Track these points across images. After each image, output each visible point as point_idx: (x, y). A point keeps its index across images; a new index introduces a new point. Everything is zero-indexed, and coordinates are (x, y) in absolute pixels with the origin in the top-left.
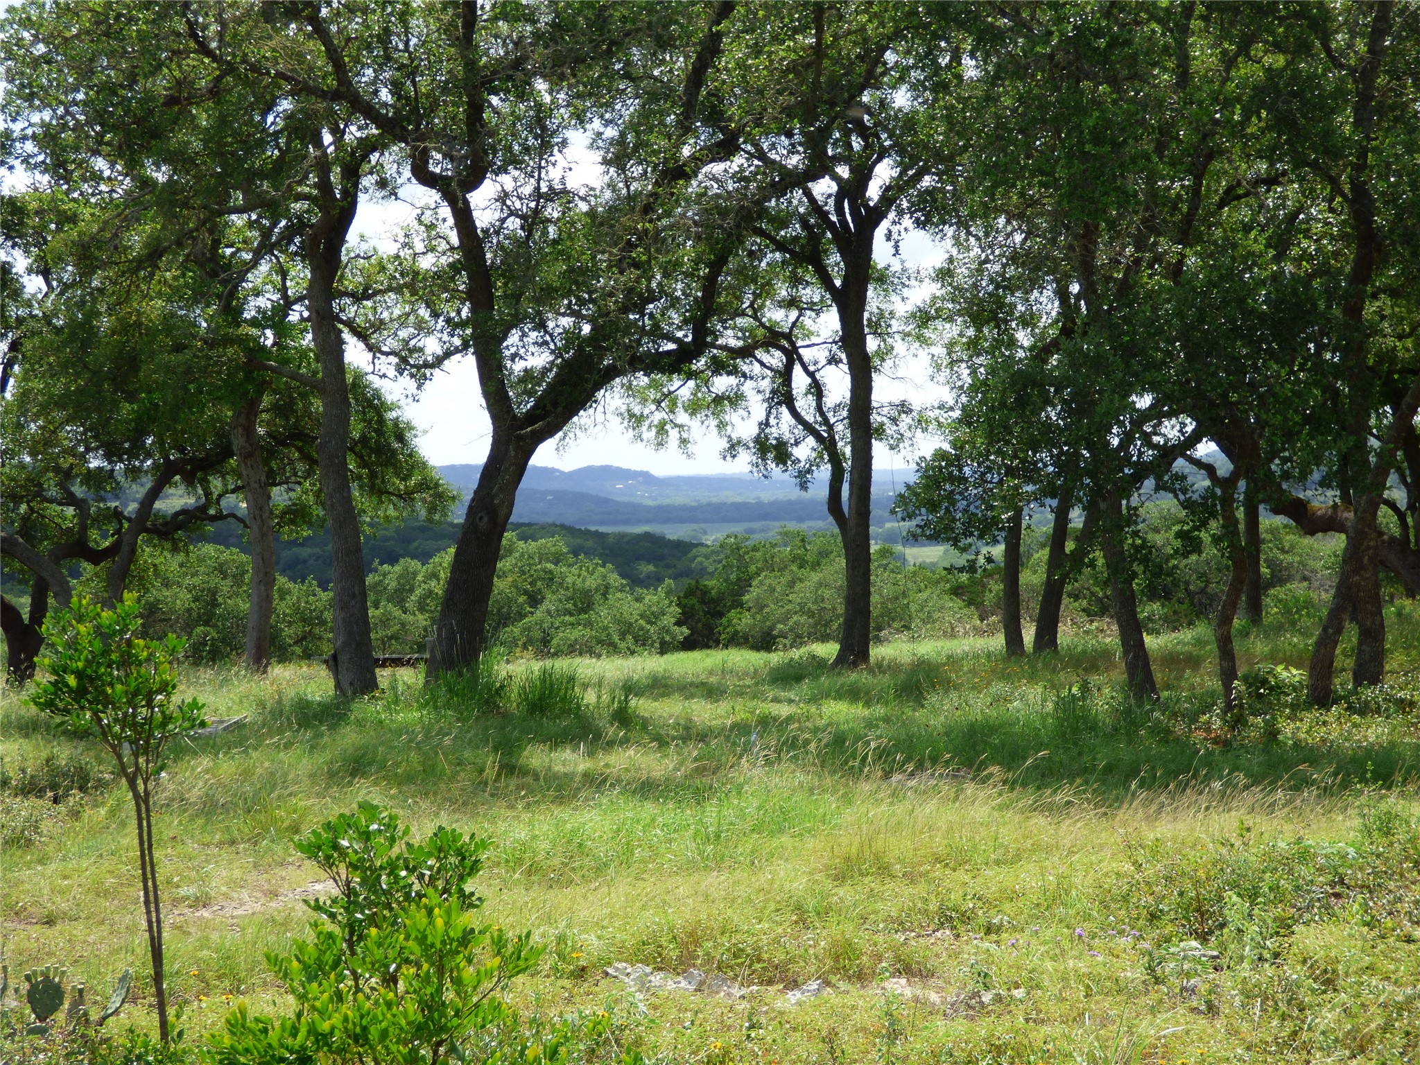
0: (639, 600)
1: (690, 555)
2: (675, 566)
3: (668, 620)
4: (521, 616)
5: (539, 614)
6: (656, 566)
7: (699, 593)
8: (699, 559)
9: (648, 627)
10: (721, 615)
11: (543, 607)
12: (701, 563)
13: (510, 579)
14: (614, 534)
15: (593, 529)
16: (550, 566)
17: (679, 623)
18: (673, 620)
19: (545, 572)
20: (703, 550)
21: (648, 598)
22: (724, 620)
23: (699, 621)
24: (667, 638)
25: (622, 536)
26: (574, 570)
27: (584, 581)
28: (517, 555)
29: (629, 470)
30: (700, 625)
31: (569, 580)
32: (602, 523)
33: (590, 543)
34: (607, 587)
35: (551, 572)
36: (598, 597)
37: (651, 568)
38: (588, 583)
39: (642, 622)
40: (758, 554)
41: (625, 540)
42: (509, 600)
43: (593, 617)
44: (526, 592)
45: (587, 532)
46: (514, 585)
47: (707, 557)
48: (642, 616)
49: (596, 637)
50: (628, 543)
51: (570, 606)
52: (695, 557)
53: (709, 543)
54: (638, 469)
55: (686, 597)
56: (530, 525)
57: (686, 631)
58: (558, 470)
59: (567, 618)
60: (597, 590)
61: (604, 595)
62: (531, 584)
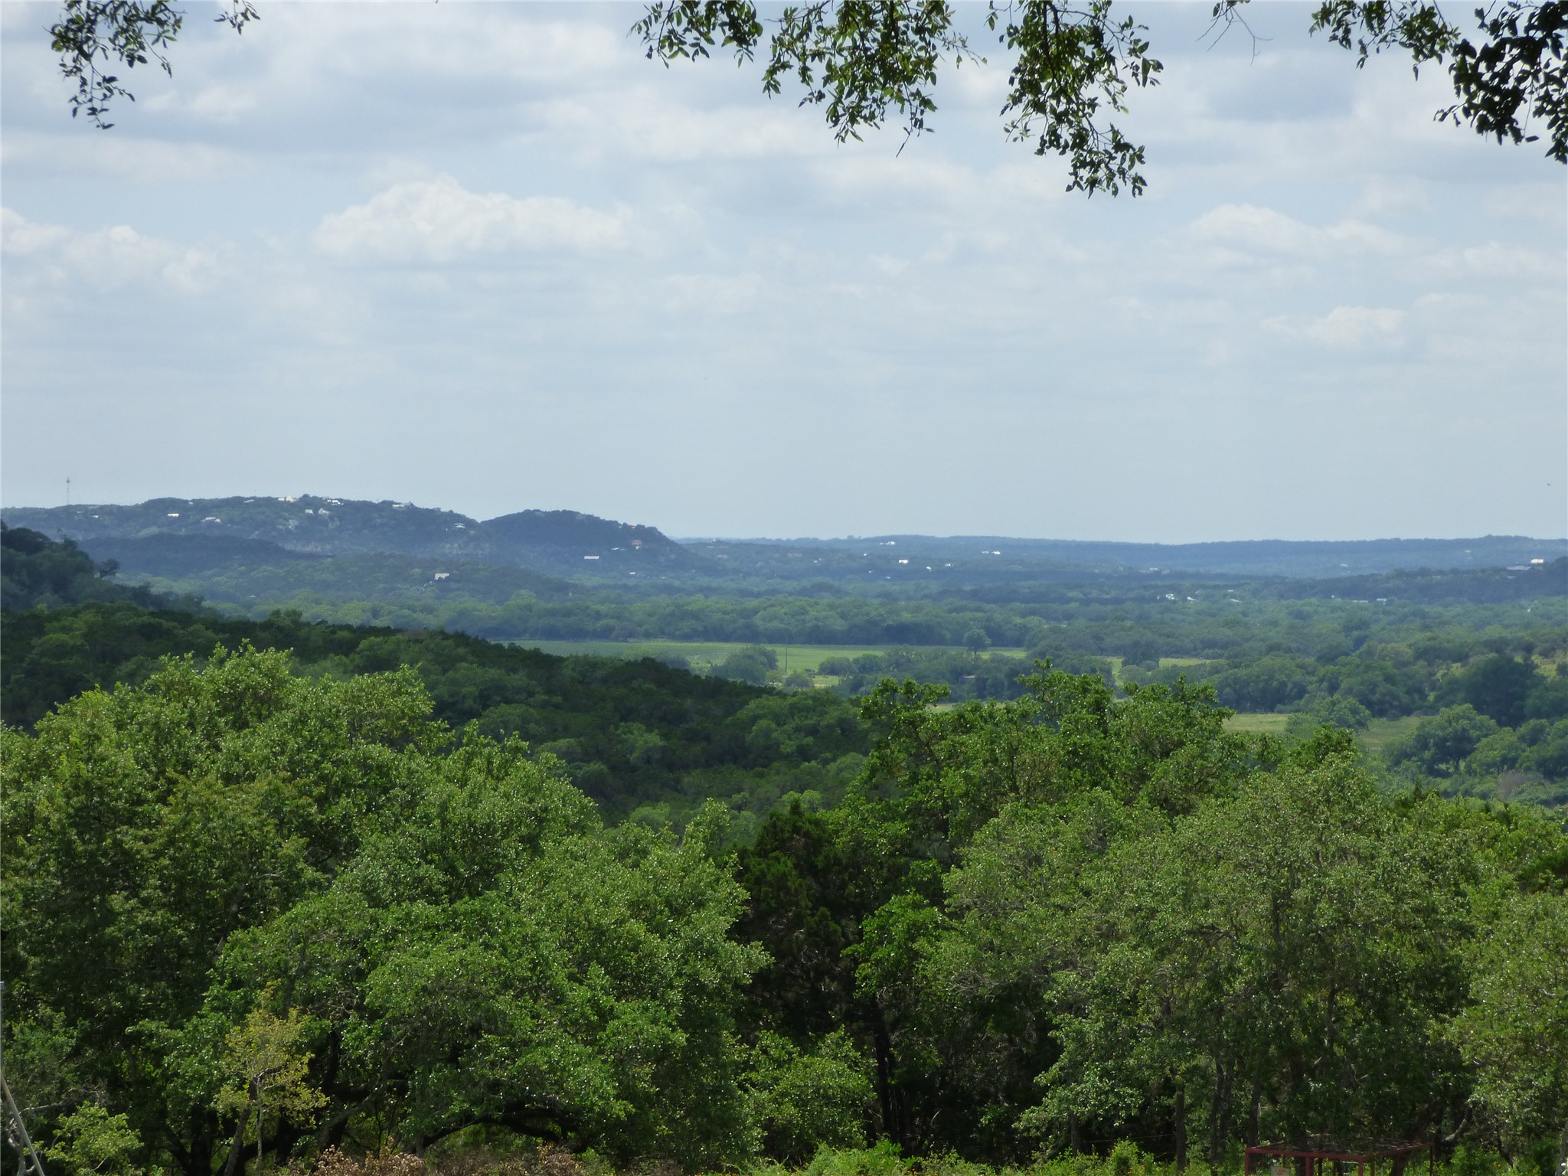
0: (631, 854)
1: (742, 714)
2: (708, 739)
3: (712, 923)
4: (291, 891)
5: (337, 893)
6: (665, 736)
7: (799, 841)
8: (763, 723)
9: (654, 939)
10: (862, 908)
11: (354, 872)
12: (767, 733)
13: (261, 785)
14: (576, 661)
15: (527, 644)
16: (379, 752)
17: (741, 932)
18: (724, 923)
19: (364, 765)
20: (773, 702)
21: (656, 852)
22: (870, 925)
23: (797, 922)
24: (710, 977)
25: (591, 665)
26: (451, 763)
27: (474, 800)
28: (287, 716)
29: (613, 524)
30: (800, 934)
31: (432, 796)
32: (551, 634)
33: (519, 679)
34: (541, 820)
35: (382, 770)
36: (511, 847)
37: (654, 739)
38: (485, 806)
39: (637, 927)
40: (973, 741)
41: (600, 673)
42: (257, 850)
43: (497, 908)
44: (306, 827)
45: (516, 651)
46: (272, 804)
47: (779, 719)
48: (637, 907)
49: (497, 970)
50: (604, 680)
51: (433, 874)
52: (755, 719)
53: (779, 685)
54: (633, 522)
55: (762, 852)
56: (387, 631)
57: (759, 955)
58: (460, 518)
59: (420, 907)
60: (509, 828)
61: (532, 843)
62: (322, 801)
